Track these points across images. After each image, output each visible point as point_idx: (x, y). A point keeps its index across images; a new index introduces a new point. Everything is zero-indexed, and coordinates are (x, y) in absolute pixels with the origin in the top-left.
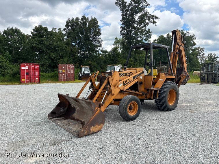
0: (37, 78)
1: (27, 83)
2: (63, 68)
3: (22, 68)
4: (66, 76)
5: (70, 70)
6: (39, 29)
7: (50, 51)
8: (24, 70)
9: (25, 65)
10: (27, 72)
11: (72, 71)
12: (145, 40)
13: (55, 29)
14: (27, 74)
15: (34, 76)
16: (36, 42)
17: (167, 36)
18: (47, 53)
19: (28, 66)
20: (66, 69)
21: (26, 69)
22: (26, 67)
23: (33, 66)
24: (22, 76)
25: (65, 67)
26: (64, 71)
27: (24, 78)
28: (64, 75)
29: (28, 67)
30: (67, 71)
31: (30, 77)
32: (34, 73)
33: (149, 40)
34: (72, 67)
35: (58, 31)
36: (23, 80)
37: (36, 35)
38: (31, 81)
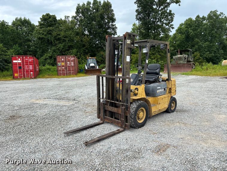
0: (31, 73)
1: (20, 78)
2: (62, 60)
3: (14, 61)
4: (66, 69)
5: (70, 63)
6: (46, 17)
7: (58, 41)
8: (16, 64)
9: (17, 57)
10: (20, 66)
11: (72, 64)
12: (166, 24)
13: (68, 17)
14: (20, 68)
15: (28, 71)
16: (43, 32)
17: (196, 18)
18: (55, 44)
19: (20, 58)
20: (66, 62)
21: (18, 63)
22: (18, 60)
23: (26, 59)
24: (15, 71)
25: (64, 60)
26: (63, 64)
27: (17, 72)
28: (63, 68)
29: (20, 60)
30: (66, 64)
31: (24, 72)
32: (28, 67)
33: (171, 24)
34: (72, 59)
35: (71, 19)
36: (16, 75)
37: (43, 24)
38: (24, 75)
